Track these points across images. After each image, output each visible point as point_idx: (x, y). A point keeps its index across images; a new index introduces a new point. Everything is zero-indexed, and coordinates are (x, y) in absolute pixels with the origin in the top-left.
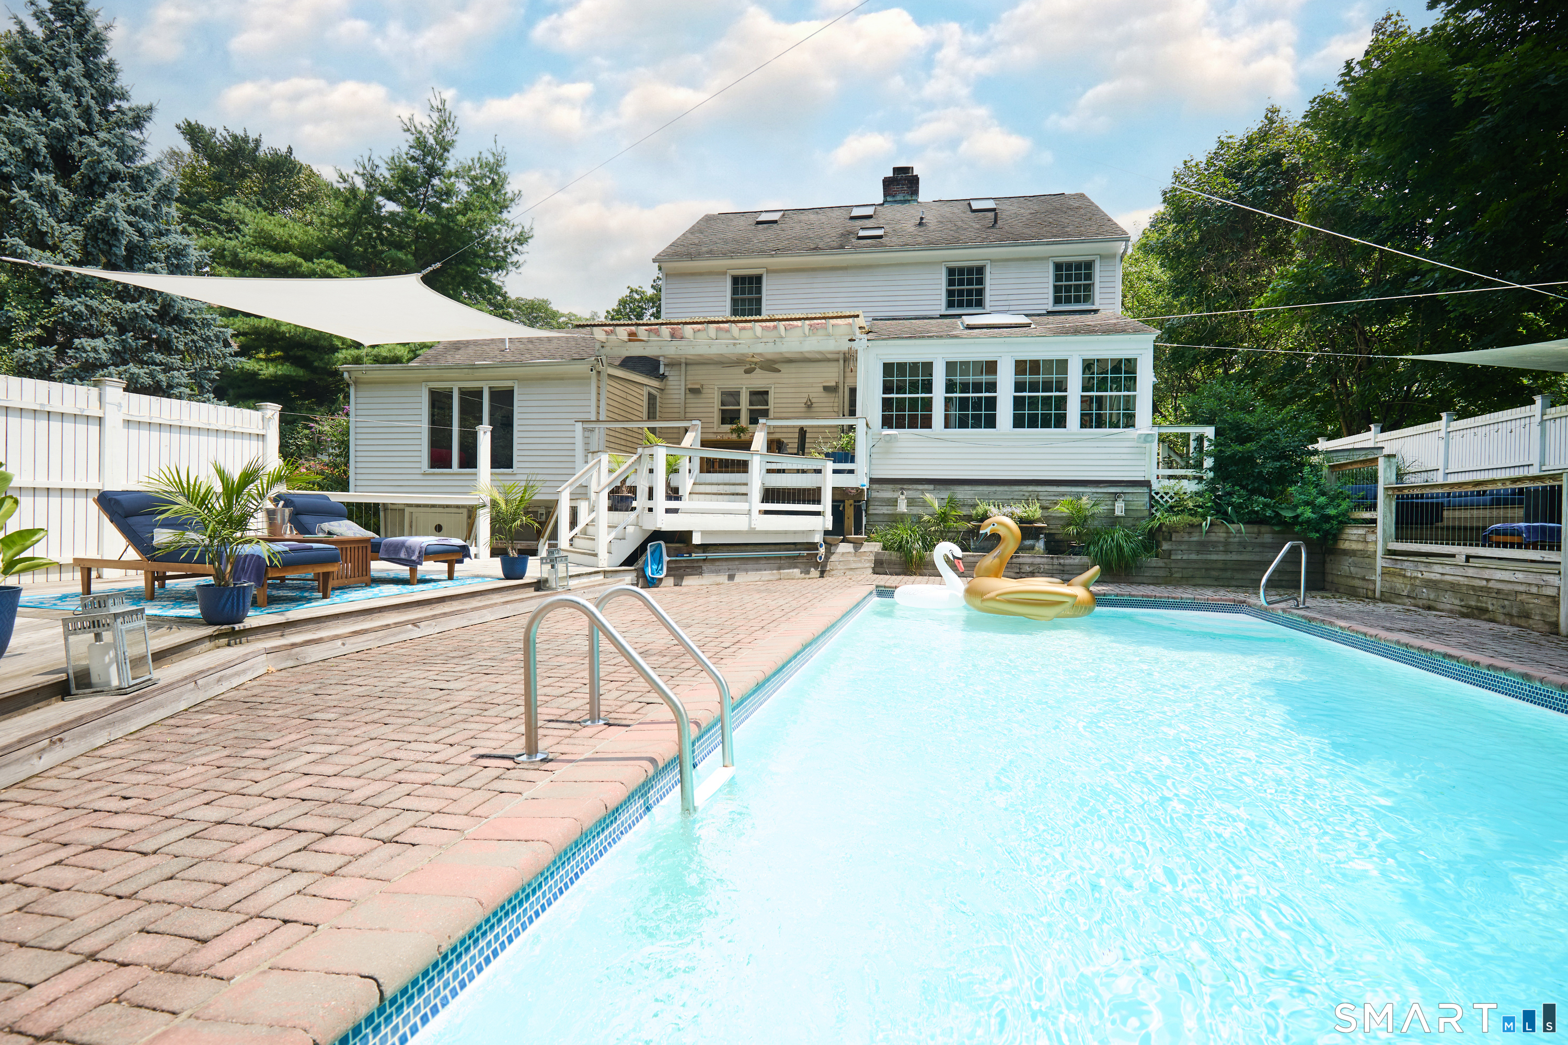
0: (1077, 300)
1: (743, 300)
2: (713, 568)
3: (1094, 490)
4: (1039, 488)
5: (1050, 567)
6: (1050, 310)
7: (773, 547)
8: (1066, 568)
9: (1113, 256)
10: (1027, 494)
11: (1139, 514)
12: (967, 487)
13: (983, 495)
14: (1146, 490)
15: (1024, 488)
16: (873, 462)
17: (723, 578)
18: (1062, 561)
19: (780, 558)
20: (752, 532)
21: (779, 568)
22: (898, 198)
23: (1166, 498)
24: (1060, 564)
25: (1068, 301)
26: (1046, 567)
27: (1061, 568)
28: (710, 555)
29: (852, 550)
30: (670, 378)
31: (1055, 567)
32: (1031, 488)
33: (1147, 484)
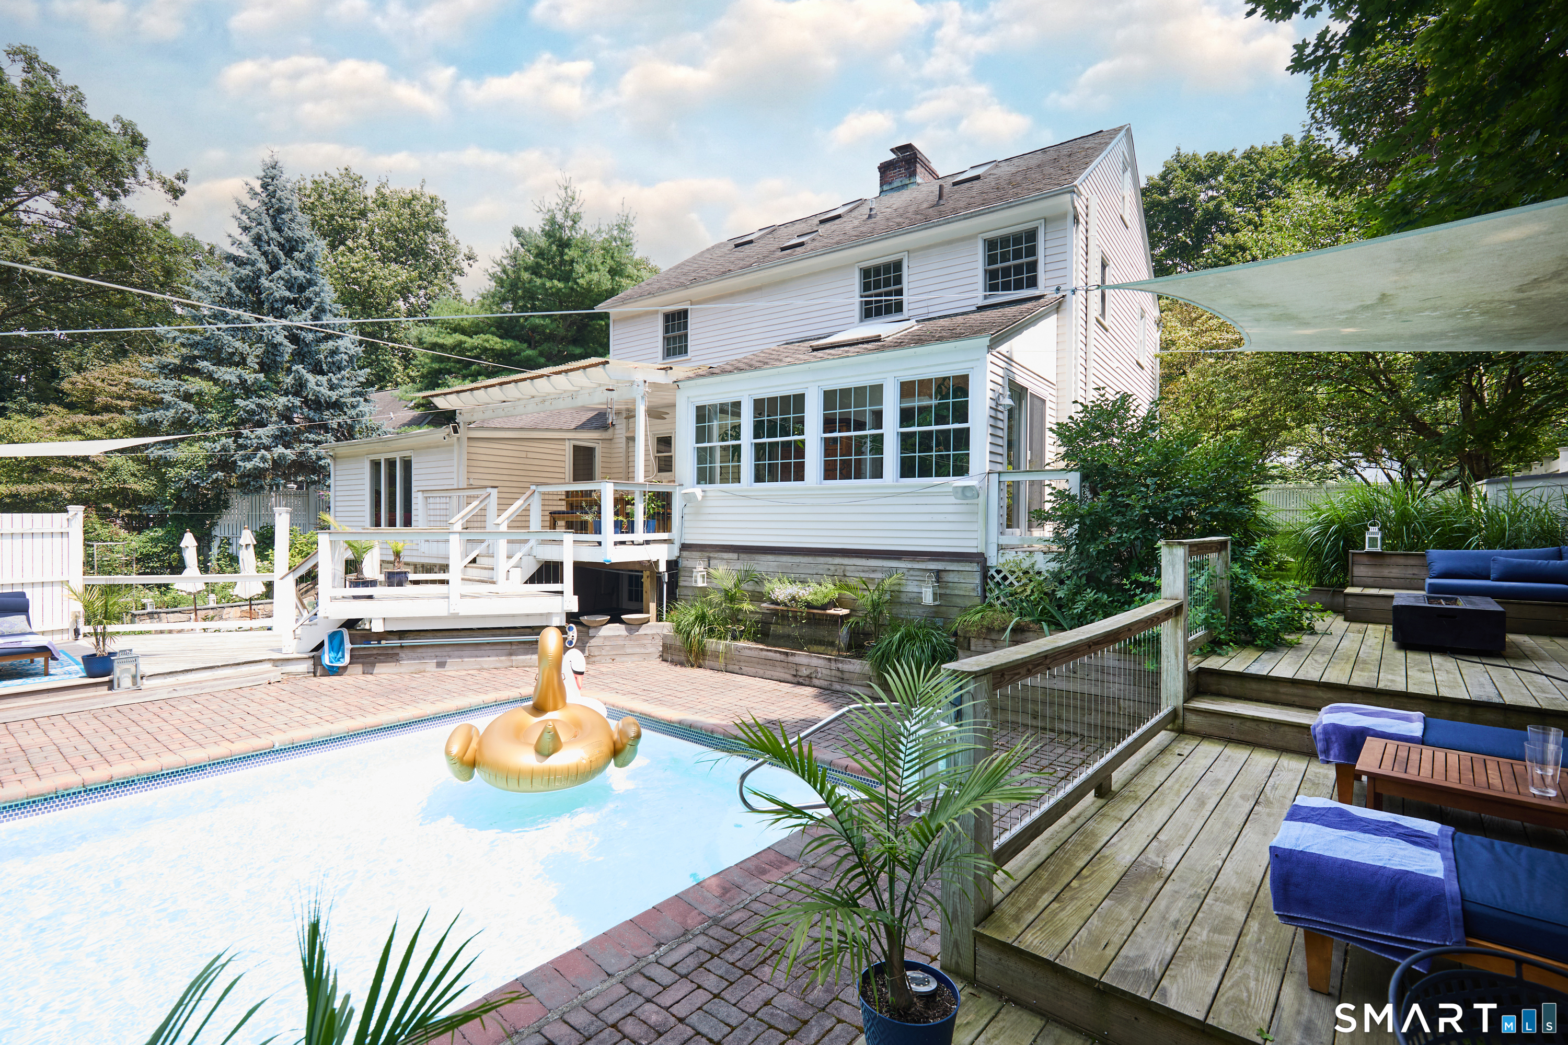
0: (1019, 286)
1: (674, 338)
2: (415, 655)
3: (909, 565)
4: (846, 561)
5: (828, 672)
6: (980, 304)
7: (498, 632)
8: (846, 676)
9: (1063, 217)
10: (832, 568)
11: (969, 603)
12: (770, 557)
13: (787, 567)
14: (975, 567)
15: (829, 560)
16: (686, 524)
17: (431, 665)
18: (840, 666)
19: (511, 643)
20: (456, 617)
21: (511, 654)
22: (895, 185)
23: (1011, 579)
24: (838, 669)
25: (1006, 287)
26: (824, 671)
27: (839, 674)
28: (406, 642)
29: (625, 633)
30: (617, 427)
31: (834, 673)
32: (837, 560)
33: (979, 558)
